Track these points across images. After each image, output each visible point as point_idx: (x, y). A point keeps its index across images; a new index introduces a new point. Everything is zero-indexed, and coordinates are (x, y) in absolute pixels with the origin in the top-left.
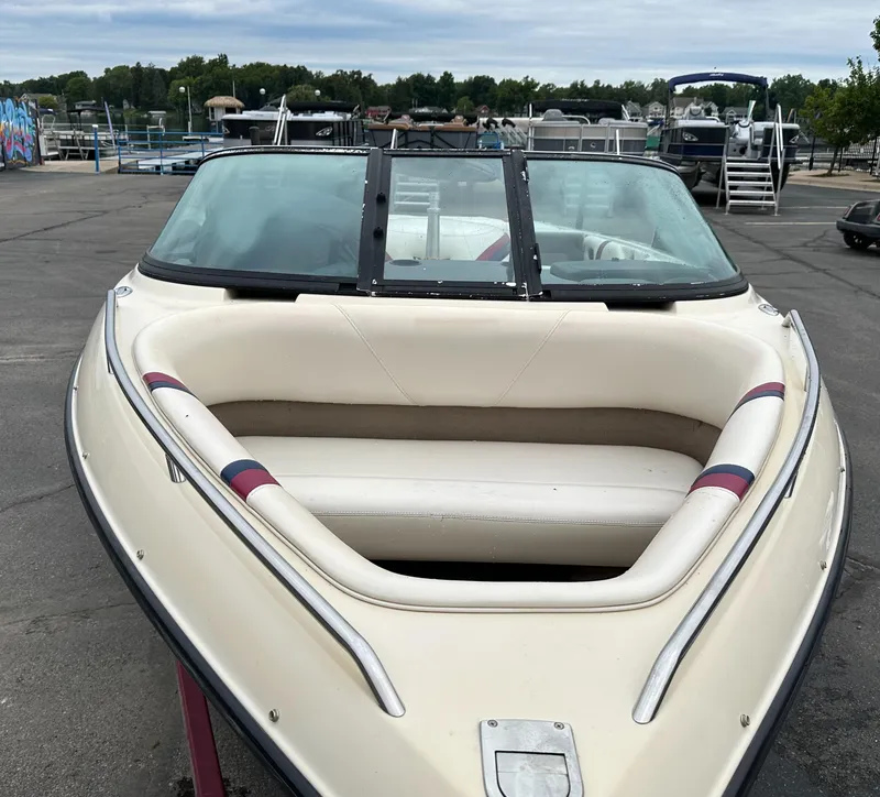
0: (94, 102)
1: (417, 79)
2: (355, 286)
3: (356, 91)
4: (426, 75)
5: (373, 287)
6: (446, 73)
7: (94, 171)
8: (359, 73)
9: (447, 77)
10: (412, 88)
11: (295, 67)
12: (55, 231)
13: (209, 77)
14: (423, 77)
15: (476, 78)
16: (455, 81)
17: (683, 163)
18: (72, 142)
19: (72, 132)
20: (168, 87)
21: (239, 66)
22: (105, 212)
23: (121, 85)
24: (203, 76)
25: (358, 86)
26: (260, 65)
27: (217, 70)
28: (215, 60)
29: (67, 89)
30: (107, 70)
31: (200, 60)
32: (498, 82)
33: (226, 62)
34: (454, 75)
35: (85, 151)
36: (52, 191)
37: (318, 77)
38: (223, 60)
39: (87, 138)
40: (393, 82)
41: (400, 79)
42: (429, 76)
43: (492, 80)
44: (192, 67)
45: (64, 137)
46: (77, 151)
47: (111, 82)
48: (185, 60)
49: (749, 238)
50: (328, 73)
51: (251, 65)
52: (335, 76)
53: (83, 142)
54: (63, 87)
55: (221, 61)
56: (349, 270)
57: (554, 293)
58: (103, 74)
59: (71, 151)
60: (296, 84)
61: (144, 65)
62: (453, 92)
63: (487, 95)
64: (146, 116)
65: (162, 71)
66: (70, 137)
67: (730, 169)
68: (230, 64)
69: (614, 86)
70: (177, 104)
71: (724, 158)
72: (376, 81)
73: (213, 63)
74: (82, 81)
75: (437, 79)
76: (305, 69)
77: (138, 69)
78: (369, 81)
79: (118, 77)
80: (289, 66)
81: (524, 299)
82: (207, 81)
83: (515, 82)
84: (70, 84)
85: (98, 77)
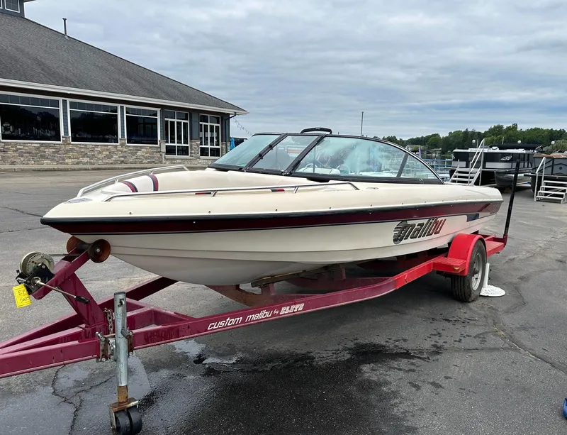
11: (558, 130)
21: (524, 130)
23: (456, 141)
26: (537, 129)
27: (511, 132)
30: (450, 133)
31: (501, 127)
33: (516, 128)
38: (515, 127)
44: (497, 130)
47: (451, 139)
48: (493, 127)
54: (427, 142)
55: (513, 127)
58: (447, 135)
61: (470, 130)
65: (479, 133)
68: (519, 129)
73: (509, 128)
74: (437, 138)
79: (455, 137)
80: (554, 129)
84: (430, 141)
85: (445, 136)
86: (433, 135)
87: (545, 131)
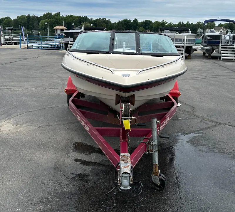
0: (13, 27)
1: (125, 21)
2: (108, 52)
3: (104, 25)
4: (128, 20)
5: (112, 52)
6: (135, 19)
7: (19, 48)
8: (105, 19)
9: (136, 20)
10: (123, 24)
11: (84, 16)
12: (14, 63)
13: (54, 19)
14: (127, 20)
15: (146, 21)
16: (138, 22)
17: (208, 46)
18: (9, 40)
19: (9, 36)
20: (39, 22)
21: (64, 16)
22: (27, 59)
23: (23, 22)
24: (51, 19)
25: (105, 23)
26: (71, 16)
27: (57, 17)
28: (56, 14)
29: (3, 22)
30: (18, 17)
31: (51, 14)
32: (153, 22)
33: (60, 15)
34: (138, 20)
35: (13, 42)
36: (8, 53)
37: (91, 20)
38: (59, 14)
39: (14, 38)
40: (117, 22)
41: (119, 21)
42: (129, 20)
43: (151, 21)
44: (48, 16)
45: (6, 38)
46: (11, 42)
47: (19, 21)
48: (45, 14)
49: (225, 67)
50: (95, 19)
51: (68, 16)
52: (97, 20)
53: (13, 40)
54: (2, 22)
55: (58, 14)
56: (107, 50)
57: (142, 54)
58: (16, 18)
59: (8, 42)
60: (84, 22)
61: (31, 15)
62: (138, 25)
63: (150, 26)
64: (31, 32)
65: (37, 17)
66: (8, 38)
67: (222, 48)
68: (61, 15)
69: (194, 23)
70: (42, 28)
71: (220, 44)
72: (111, 22)
74: (9, 20)
75: (132, 21)
76: (87, 17)
77: (29, 16)
78: (109, 21)
79: (22, 19)
81: (137, 55)
82: (53, 21)
83: (159, 22)
84: (4, 21)
85: (14, 19)
86: (6, 18)
87: (76, 17)
